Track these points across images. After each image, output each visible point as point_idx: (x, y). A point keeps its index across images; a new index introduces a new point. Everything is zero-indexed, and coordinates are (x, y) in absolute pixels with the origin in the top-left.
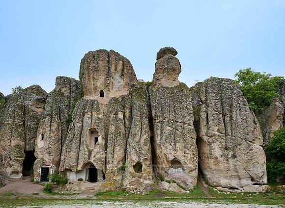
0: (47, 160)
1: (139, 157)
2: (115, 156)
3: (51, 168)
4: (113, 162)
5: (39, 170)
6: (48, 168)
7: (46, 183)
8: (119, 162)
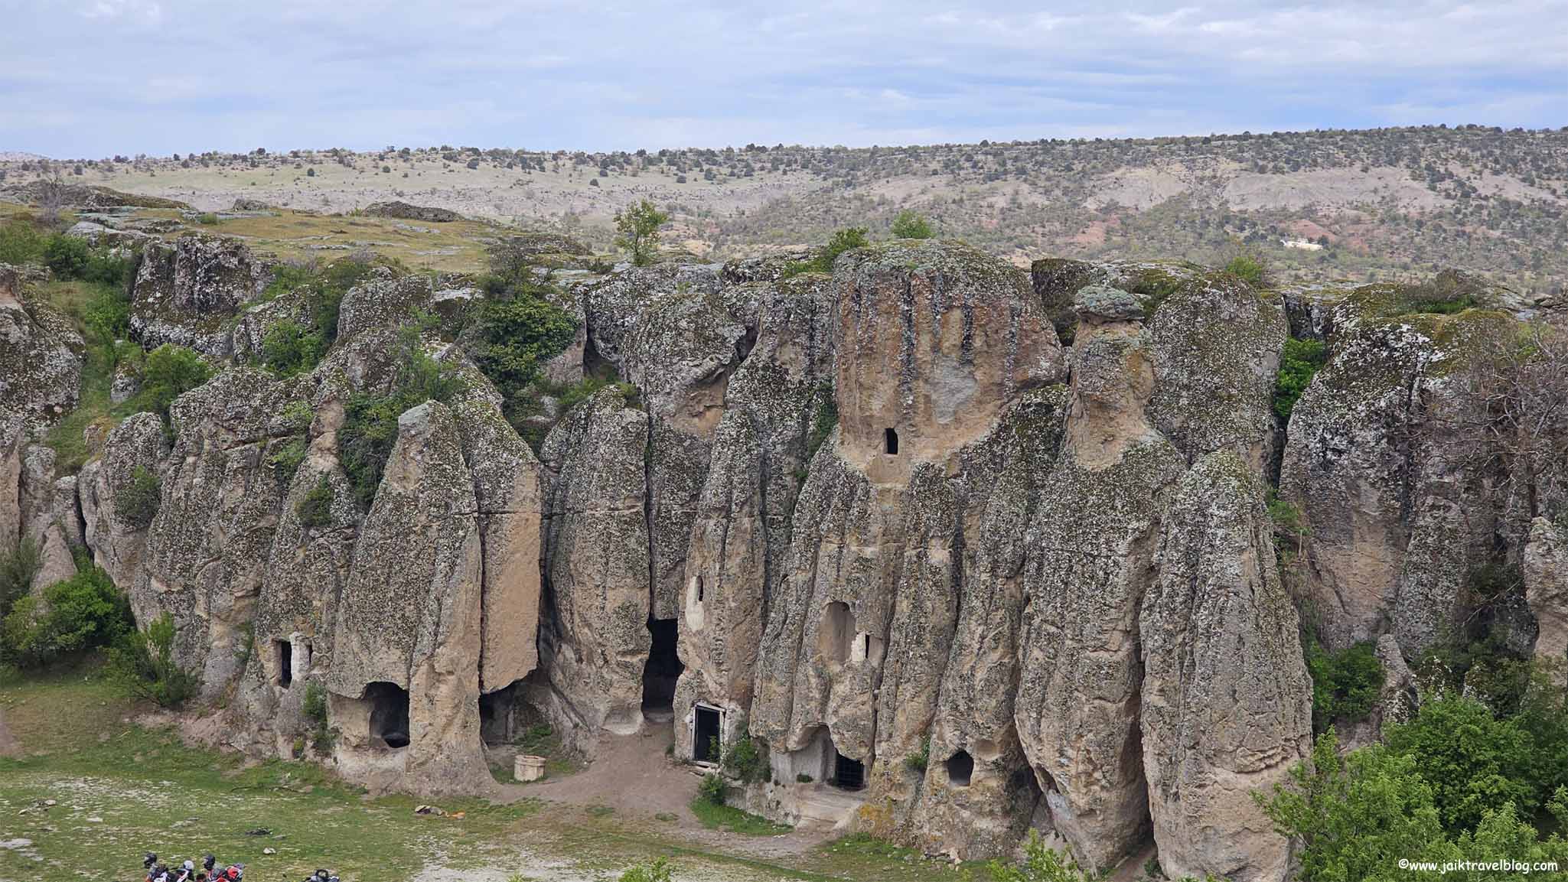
0: (712, 686)
1: (964, 734)
2: (900, 718)
3: (724, 713)
4: (890, 736)
5: (690, 718)
6: (717, 714)
7: (711, 769)
8: (909, 737)
